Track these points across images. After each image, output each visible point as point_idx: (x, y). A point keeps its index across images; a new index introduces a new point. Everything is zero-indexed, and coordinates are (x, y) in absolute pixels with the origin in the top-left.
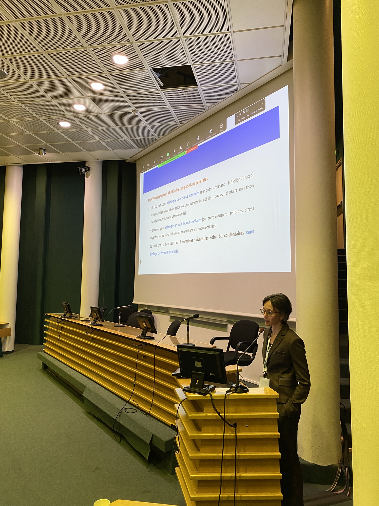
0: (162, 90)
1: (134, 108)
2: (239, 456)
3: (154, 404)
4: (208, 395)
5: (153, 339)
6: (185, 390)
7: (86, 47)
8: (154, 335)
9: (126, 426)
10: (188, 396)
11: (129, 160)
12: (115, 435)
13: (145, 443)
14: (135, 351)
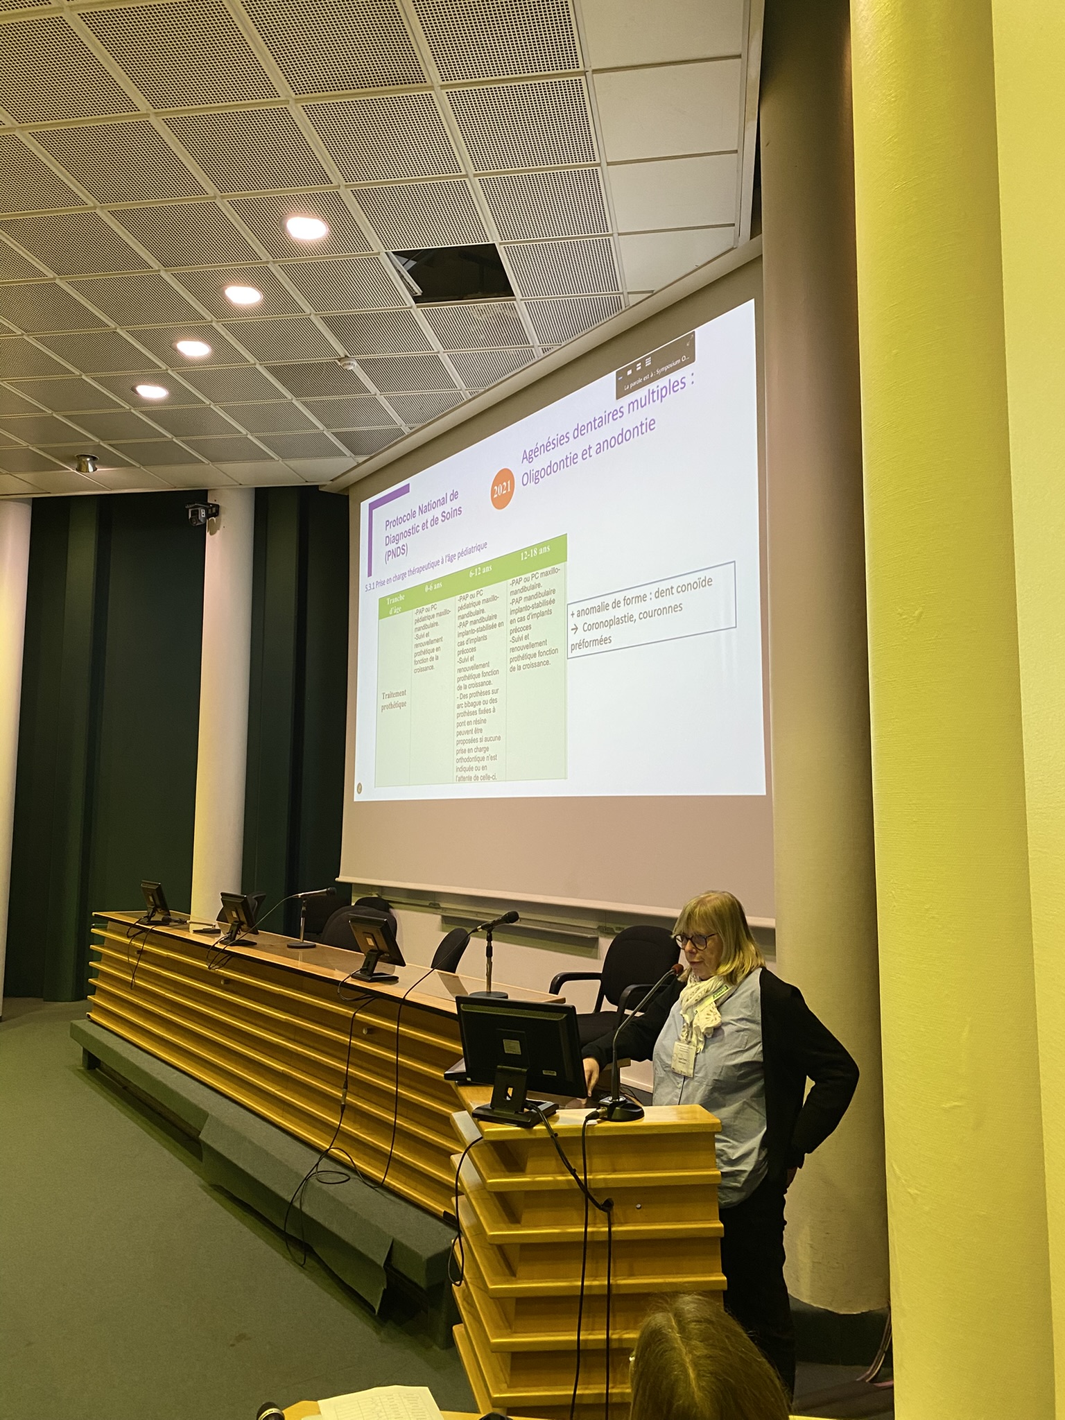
0: (418, 307)
1: (342, 352)
2: (618, 1286)
3: (397, 1157)
4: (539, 1127)
5: (395, 980)
6: (478, 1116)
7: (213, 195)
8: (398, 971)
9: (321, 1221)
10: (486, 1130)
11: (327, 485)
12: (290, 1246)
13: (372, 1263)
14: (347, 1015)
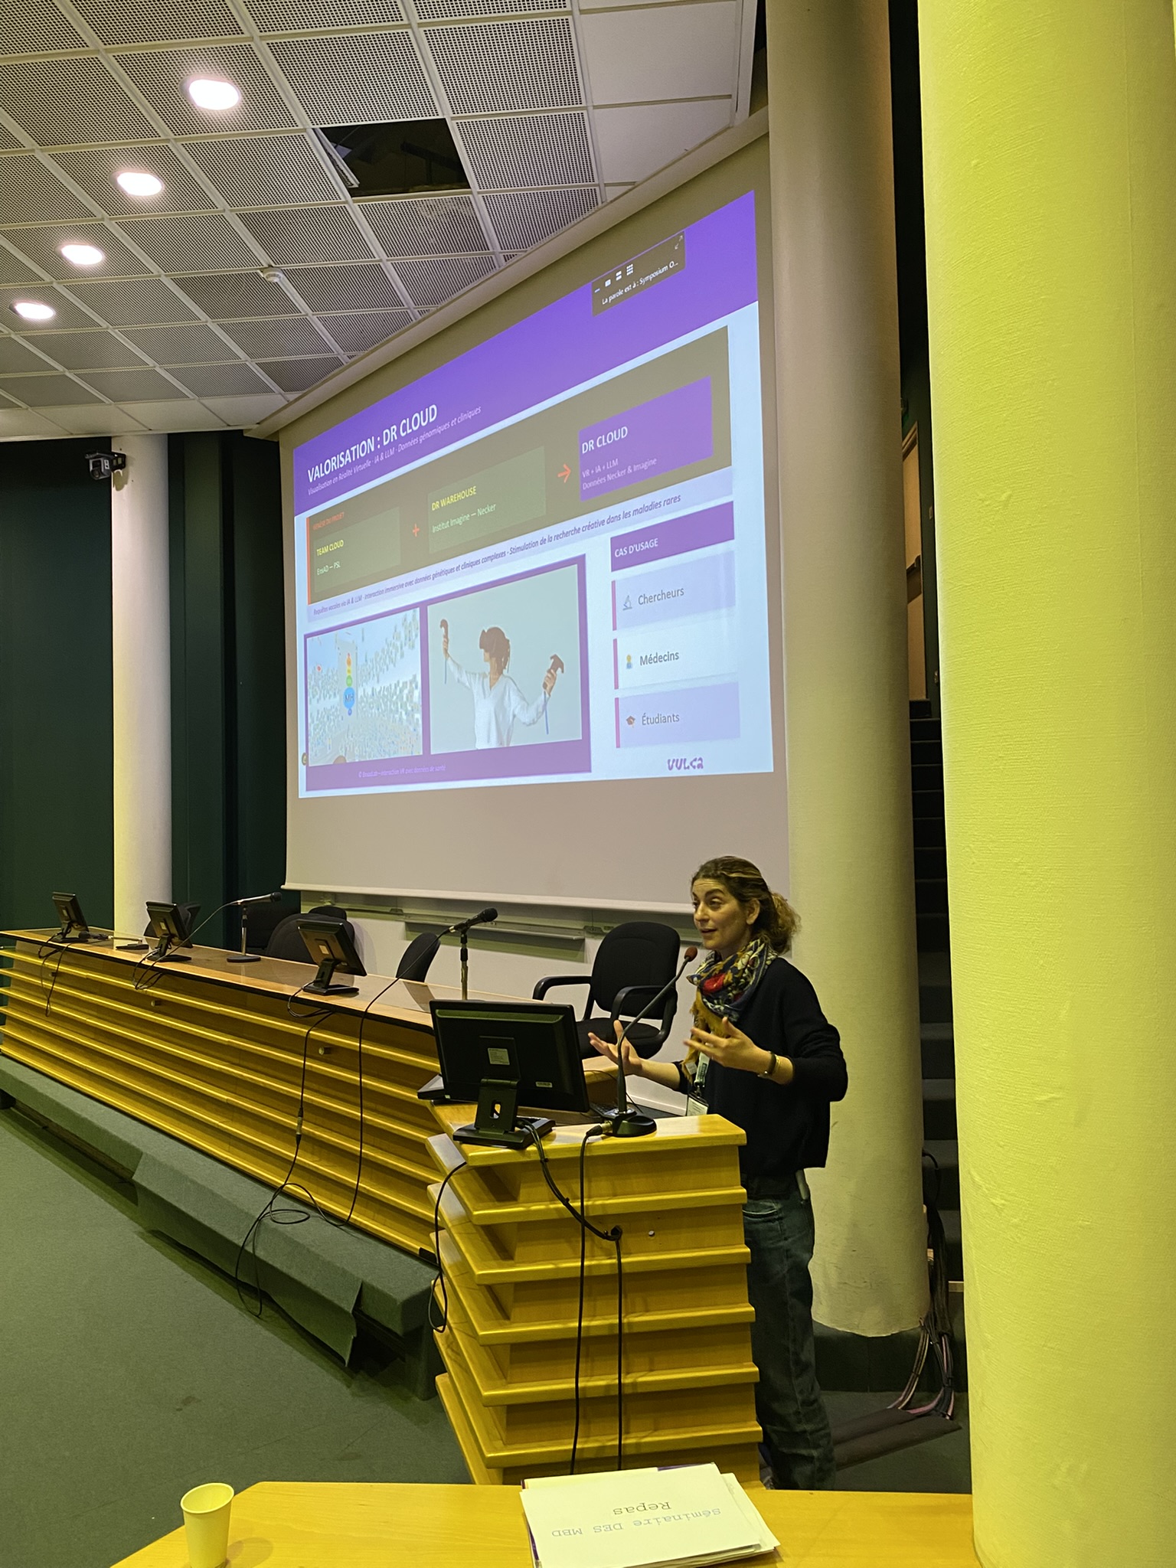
0: (354, 202)
1: (265, 259)
2: (630, 1324)
3: (363, 1191)
4: (532, 1148)
5: (354, 992)
6: (458, 1139)
7: (95, 48)
8: (357, 981)
9: (278, 1265)
10: (470, 1155)
11: (253, 430)
12: (242, 1294)
13: (339, 1310)
14: (299, 1034)
